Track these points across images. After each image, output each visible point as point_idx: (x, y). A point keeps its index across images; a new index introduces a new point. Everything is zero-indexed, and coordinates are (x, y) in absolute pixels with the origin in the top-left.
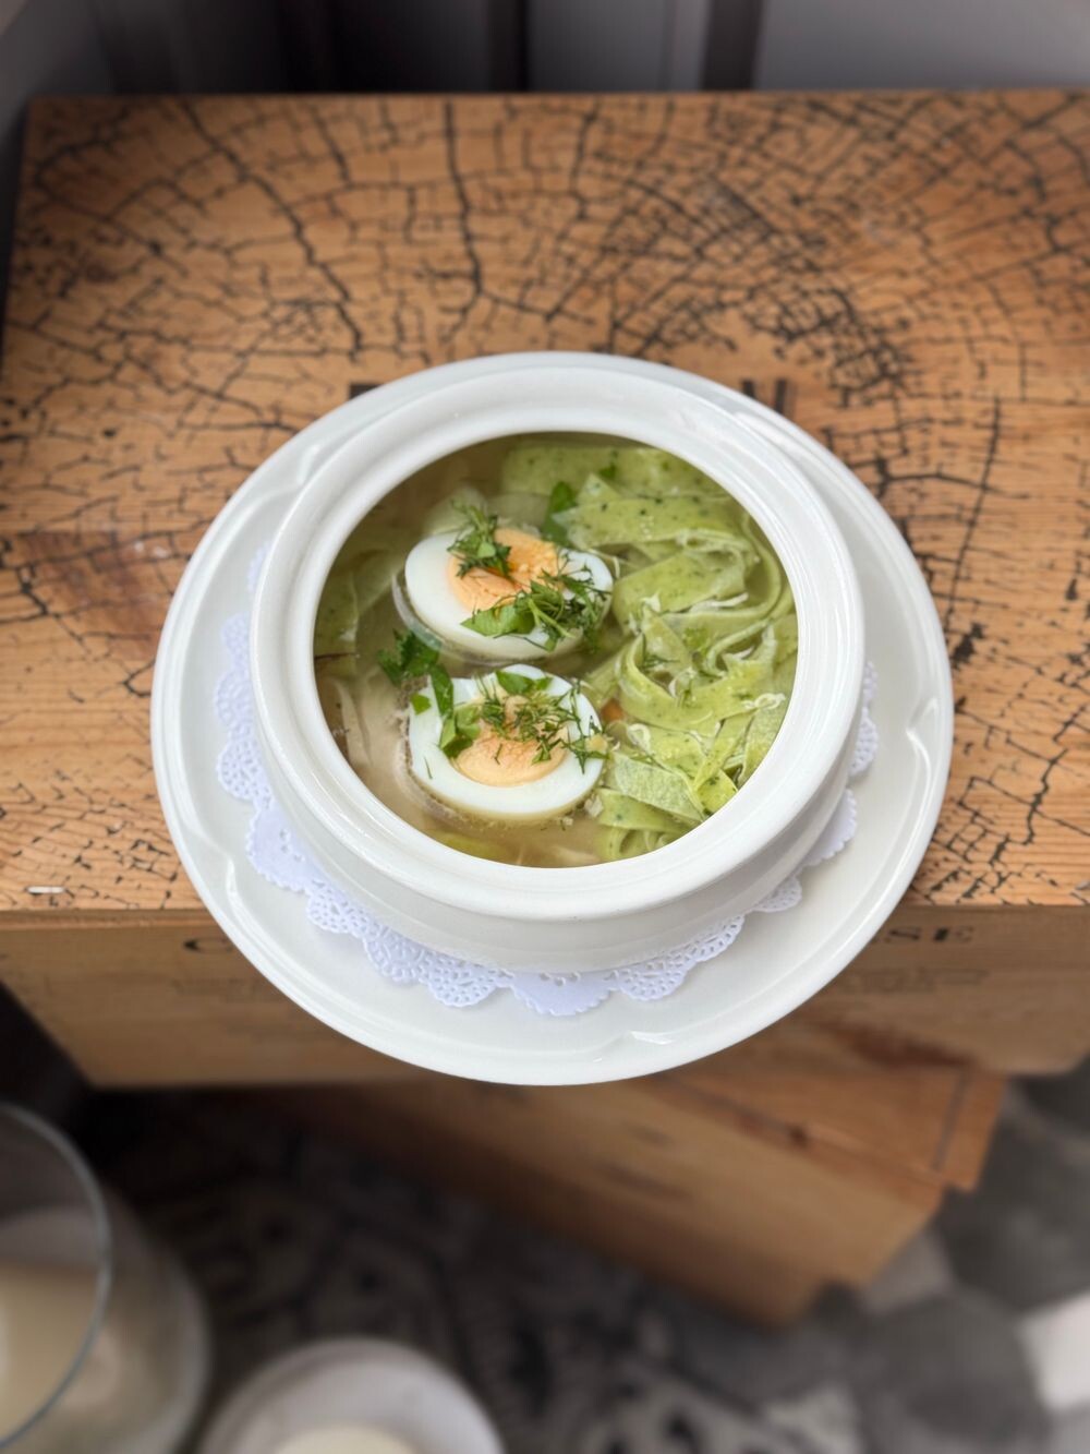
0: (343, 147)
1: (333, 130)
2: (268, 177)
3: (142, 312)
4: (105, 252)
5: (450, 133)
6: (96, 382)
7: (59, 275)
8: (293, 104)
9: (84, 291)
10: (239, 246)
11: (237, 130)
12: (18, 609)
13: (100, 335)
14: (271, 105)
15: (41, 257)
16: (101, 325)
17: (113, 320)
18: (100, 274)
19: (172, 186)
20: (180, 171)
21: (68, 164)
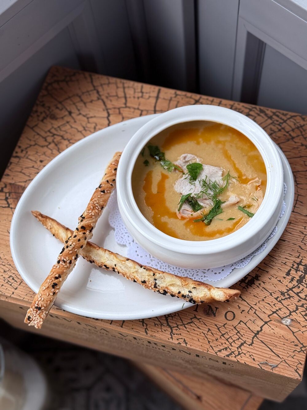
0: (128, 96)
1: (126, 90)
2: (105, 100)
3: (61, 130)
4: (57, 111)
5: (157, 98)
6: (43, 147)
7: (43, 115)
8: (118, 80)
9: (48, 121)
10: (92, 117)
11: (102, 85)
12: (2, 204)
13: (48, 134)
14: (113, 80)
15: (40, 109)
16: (49, 131)
17: (53, 131)
18: (54, 117)
19: (80, 97)
20: (83, 93)
21: (55, 85)
